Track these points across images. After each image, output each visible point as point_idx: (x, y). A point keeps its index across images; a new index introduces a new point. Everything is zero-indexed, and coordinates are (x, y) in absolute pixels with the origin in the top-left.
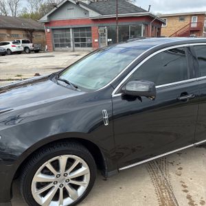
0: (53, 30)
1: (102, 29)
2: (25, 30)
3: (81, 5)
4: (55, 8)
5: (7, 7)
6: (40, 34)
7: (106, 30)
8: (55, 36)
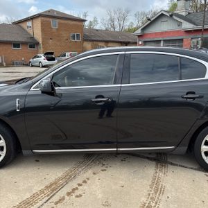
0: (145, 42)
1: (195, 40)
3: (174, 17)
4: (149, 22)
5: (116, 23)
7: (200, 42)
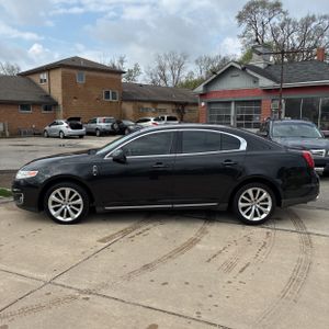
0: (209, 104)
2: (176, 103)
3: (249, 71)
6: (193, 108)
7: (284, 105)
8: (211, 111)
